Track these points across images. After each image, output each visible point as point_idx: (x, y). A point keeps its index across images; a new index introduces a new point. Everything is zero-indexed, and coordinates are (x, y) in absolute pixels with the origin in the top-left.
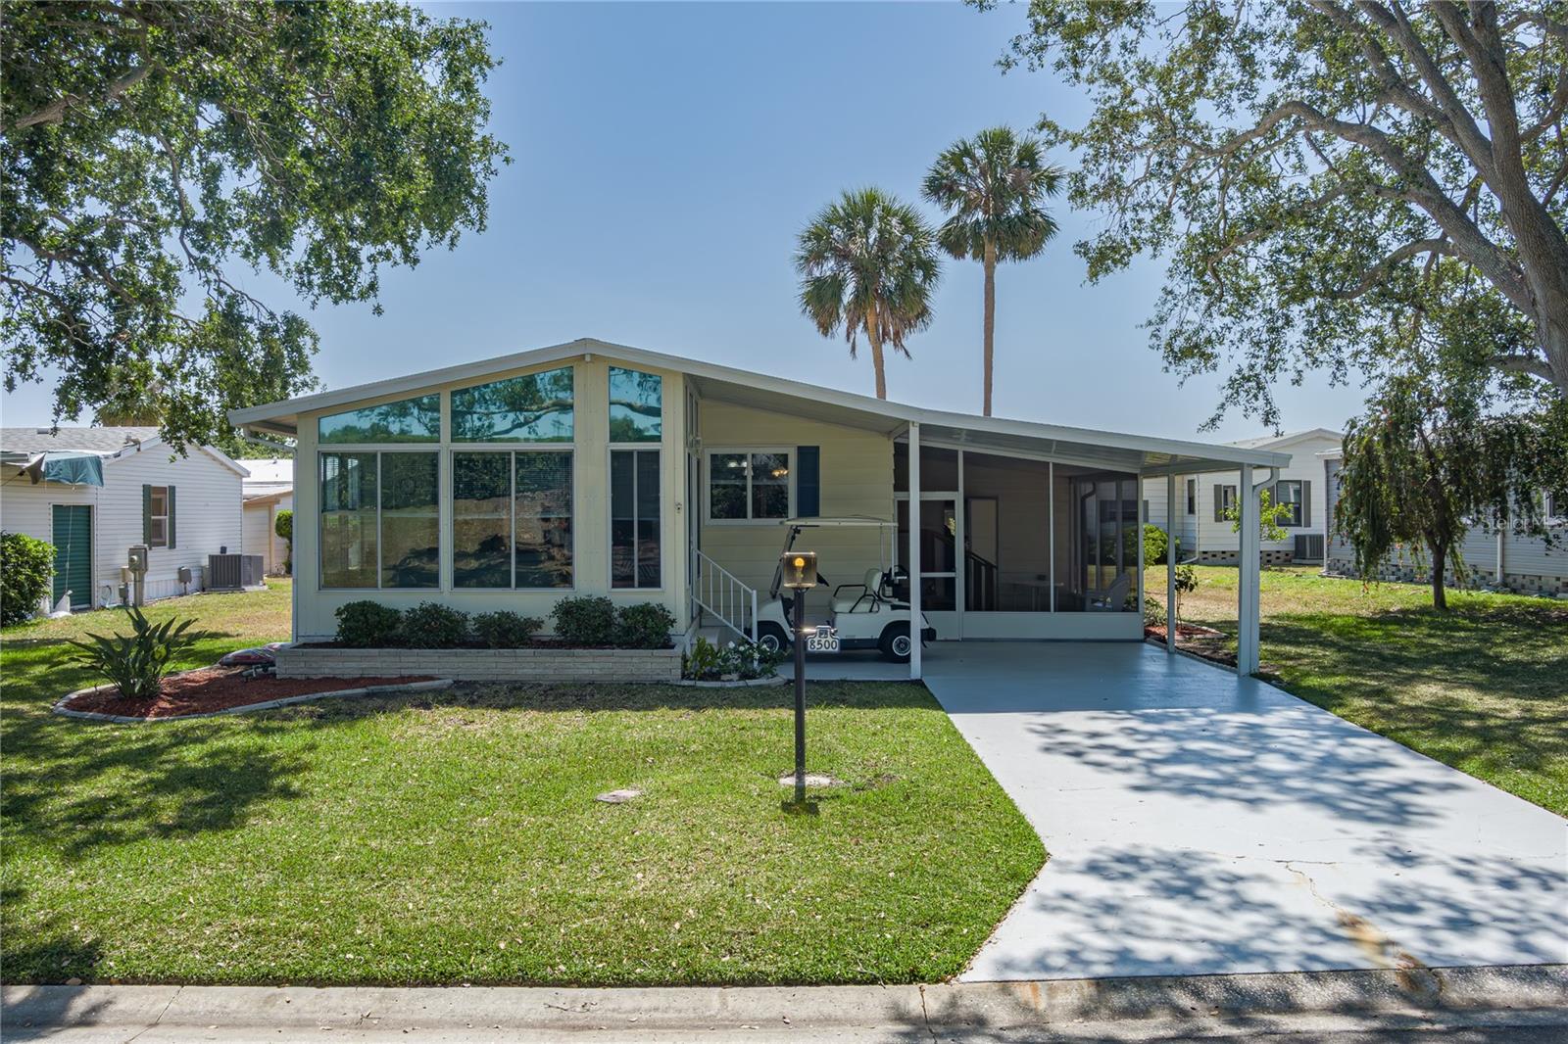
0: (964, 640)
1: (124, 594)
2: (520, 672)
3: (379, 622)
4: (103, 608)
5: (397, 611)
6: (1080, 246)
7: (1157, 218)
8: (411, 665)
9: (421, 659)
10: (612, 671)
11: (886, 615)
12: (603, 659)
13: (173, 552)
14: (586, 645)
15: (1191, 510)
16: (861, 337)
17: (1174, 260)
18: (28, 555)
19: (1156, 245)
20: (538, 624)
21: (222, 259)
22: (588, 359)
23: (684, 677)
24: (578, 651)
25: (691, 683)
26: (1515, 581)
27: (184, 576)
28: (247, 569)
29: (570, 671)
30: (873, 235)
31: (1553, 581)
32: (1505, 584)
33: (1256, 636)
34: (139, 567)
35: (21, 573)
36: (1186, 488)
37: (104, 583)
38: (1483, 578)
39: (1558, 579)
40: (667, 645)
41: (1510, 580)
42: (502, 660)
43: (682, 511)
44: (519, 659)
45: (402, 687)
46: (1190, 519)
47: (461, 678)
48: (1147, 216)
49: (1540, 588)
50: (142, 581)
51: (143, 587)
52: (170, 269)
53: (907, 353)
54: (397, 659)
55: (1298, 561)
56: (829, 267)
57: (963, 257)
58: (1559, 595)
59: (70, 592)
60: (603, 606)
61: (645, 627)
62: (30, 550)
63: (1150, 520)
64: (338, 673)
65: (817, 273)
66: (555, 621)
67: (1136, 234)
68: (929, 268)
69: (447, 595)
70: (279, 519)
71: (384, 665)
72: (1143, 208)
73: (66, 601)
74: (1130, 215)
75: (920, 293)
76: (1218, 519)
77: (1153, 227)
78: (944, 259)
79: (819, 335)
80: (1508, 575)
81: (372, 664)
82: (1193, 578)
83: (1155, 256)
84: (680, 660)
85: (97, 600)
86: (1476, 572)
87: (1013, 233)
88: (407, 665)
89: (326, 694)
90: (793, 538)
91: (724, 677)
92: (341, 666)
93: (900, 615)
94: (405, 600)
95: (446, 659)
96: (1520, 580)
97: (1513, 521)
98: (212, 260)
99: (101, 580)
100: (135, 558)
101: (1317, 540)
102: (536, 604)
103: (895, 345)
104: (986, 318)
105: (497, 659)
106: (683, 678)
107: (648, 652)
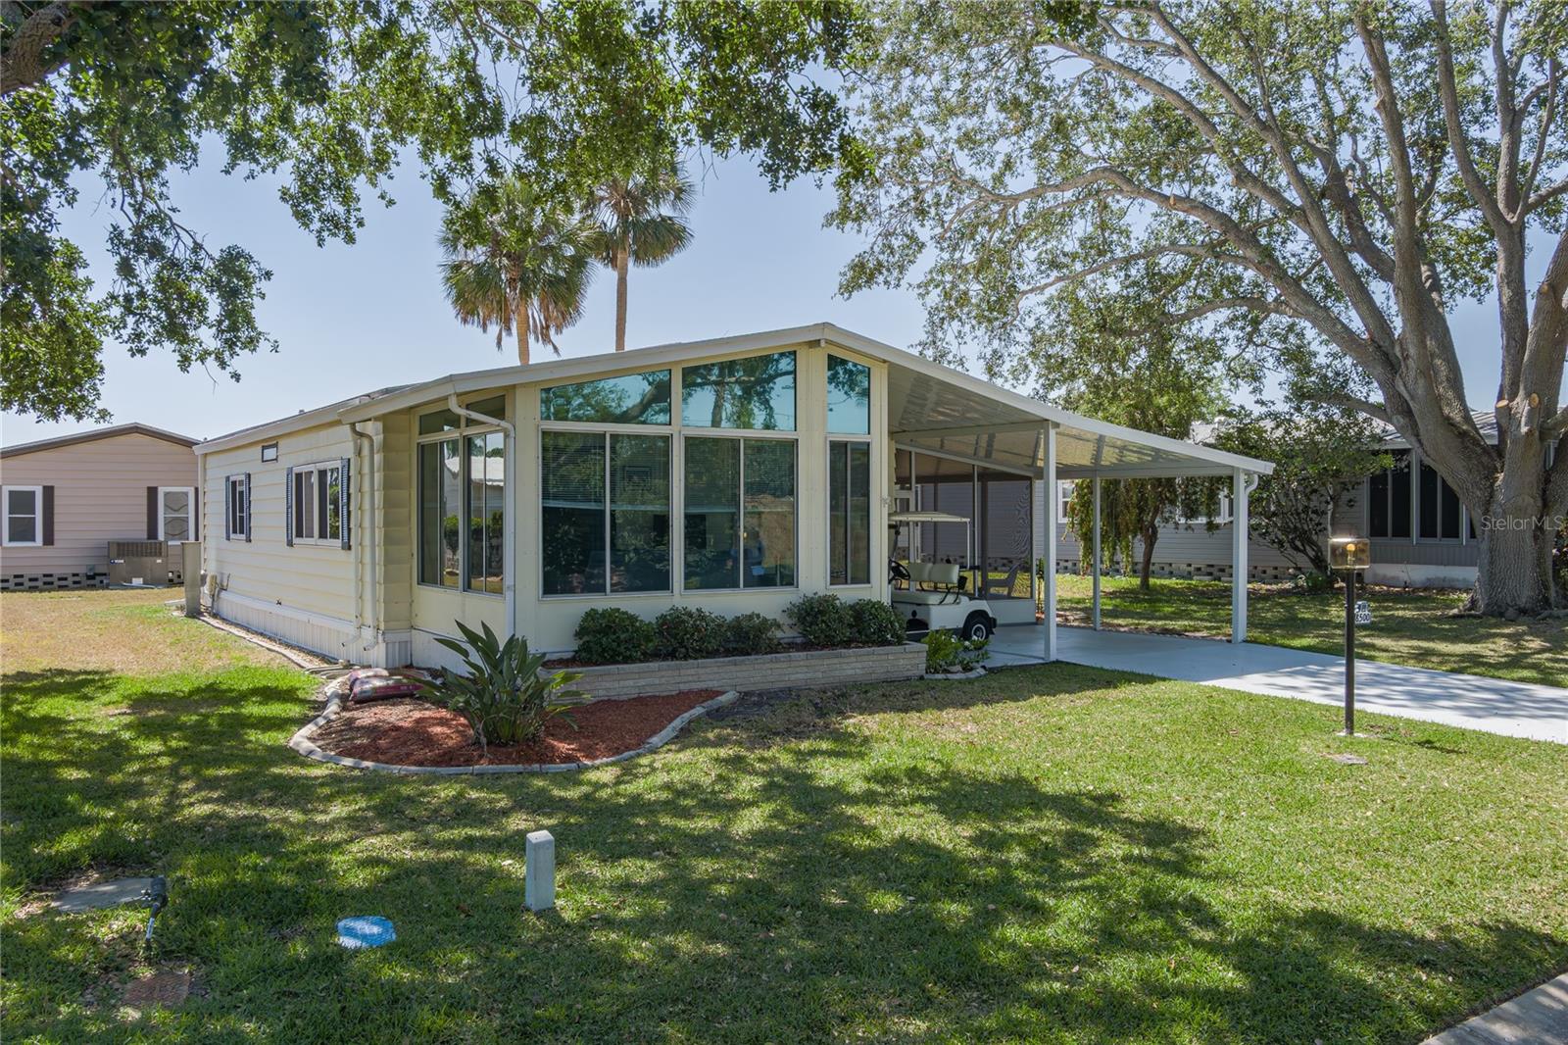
9: (701, 671)
10: (871, 670)
11: (966, 605)
12: (864, 658)
22: (823, 344)
24: (844, 651)
31: (1184, 567)
43: (886, 506)
49: (1171, 573)
54: (676, 673)
64: (613, 694)
69: (681, 597)
71: (663, 680)
81: (649, 681)
84: (925, 654)
88: (685, 679)
102: (763, 604)
105: (772, 665)
106: (926, 672)
107: (901, 648)
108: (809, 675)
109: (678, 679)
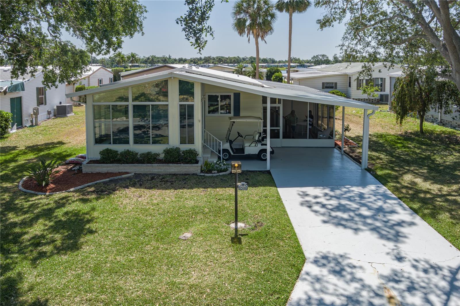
0: (282, 147)
1: (32, 122)
2: (153, 171)
3: (112, 156)
4: (26, 126)
5: (117, 151)
6: (318, 20)
7: (341, 12)
8: (122, 169)
9: (125, 167)
10: (180, 170)
11: (260, 147)
12: (178, 167)
13: (46, 106)
14: (173, 162)
15: (350, 86)
16: (251, 36)
17: (346, 30)
18: (4, 117)
19: (340, 19)
20: (158, 155)
21: (61, 35)
22: (172, 78)
23: (202, 171)
24: (171, 165)
25: (203, 174)
26: (444, 121)
27: (49, 113)
28: (68, 109)
29: (168, 171)
30: (256, 6)
32: (441, 122)
33: (367, 158)
34: (36, 113)
35: (2, 123)
36: (348, 79)
37: (26, 119)
38: (435, 119)
39: (456, 123)
40: (197, 162)
41: (442, 121)
42: (149, 167)
43: (200, 122)
44: (154, 167)
45: (120, 177)
46: (349, 88)
47: (136, 173)
48: (338, 11)
49: (451, 125)
50: (37, 118)
51: (37, 119)
52: (44, 37)
53: (265, 41)
54: (118, 167)
55: (381, 102)
56: (242, 16)
57: (282, 11)
58: (457, 128)
59: (16, 124)
60: (177, 150)
61: (190, 158)
62: (4, 116)
63: (338, 88)
64: (100, 171)
65: (238, 17)
66: (164, 155)
67: (335, 16)
68: (273, 16)
69: (132, 147)
70: (76, 88)
71: (114, 169)
72: (337, 8)
73: (15, 127)
74: (333, 10)
75: (269, 23)
76: (358, 89)
77: (340, 14)
78: (277, 13)
79: (239, 35)
80: (442, 120)
82: (349, 128)
83: (339, 23)
84: (200, 167)
85: (24, 124)
86: (433, 117)
87: (298, 6)
89: (98, 181)
90: (233, 125)
91: (213, 172)
92: (101, 169)
93: (264, 147)
94: (120, 148)
95: (132, 167)
96: (445, 122)
97: (443, 109)
98: (58, 35)
99: (25, 118)
100: (35, 111)
101: (387, 96)
102: (158, 149)
103: (262, 39)
104: (290, 31)
105: (147, 167)
106: (201, 173)
107: (191, 165)
108: (159, 170)
109: (119, 169)
